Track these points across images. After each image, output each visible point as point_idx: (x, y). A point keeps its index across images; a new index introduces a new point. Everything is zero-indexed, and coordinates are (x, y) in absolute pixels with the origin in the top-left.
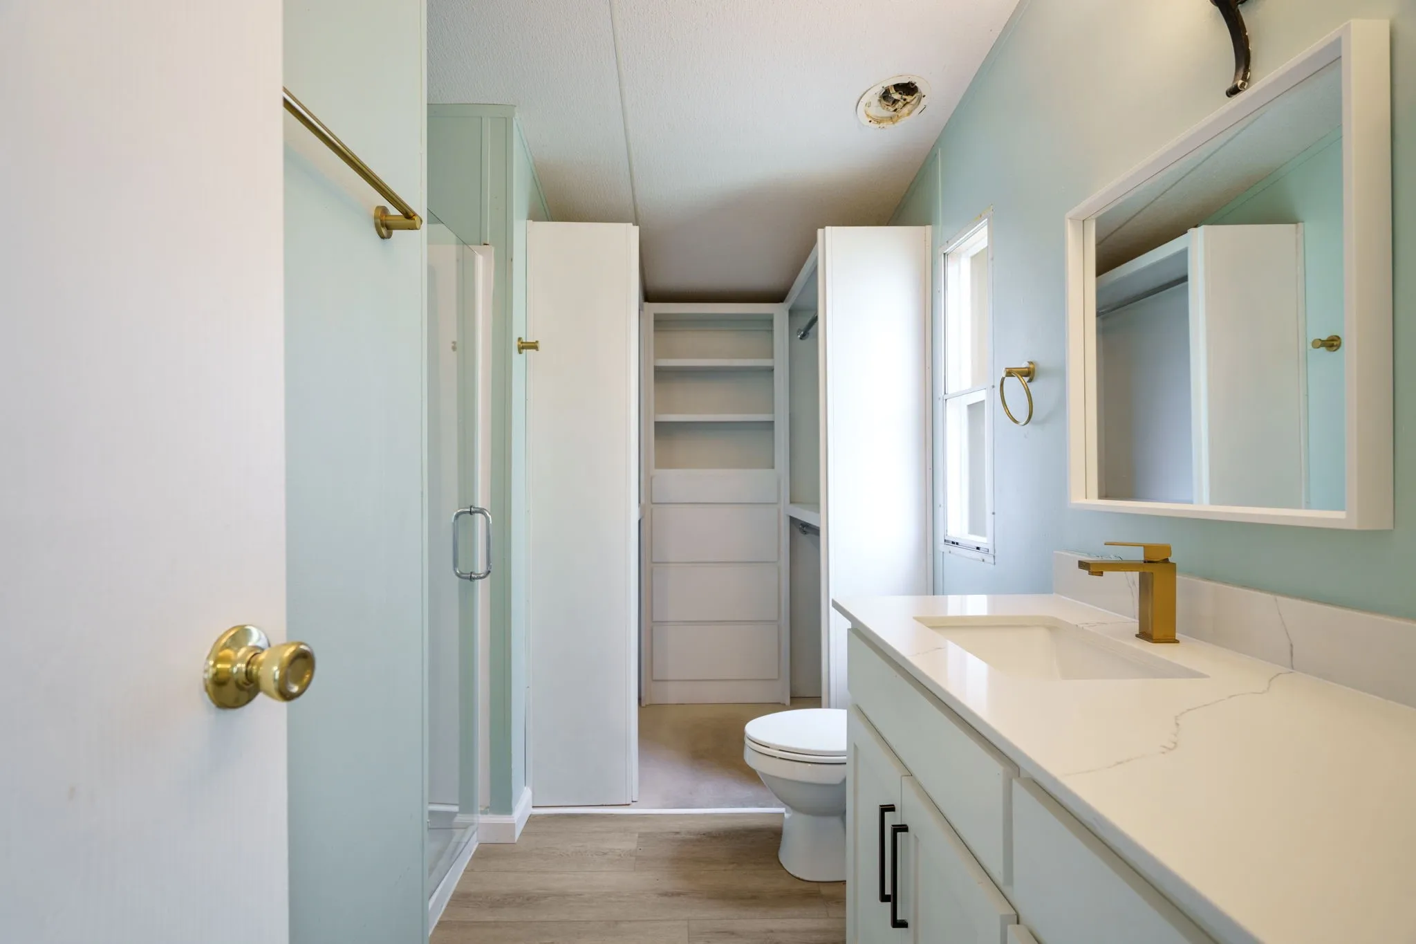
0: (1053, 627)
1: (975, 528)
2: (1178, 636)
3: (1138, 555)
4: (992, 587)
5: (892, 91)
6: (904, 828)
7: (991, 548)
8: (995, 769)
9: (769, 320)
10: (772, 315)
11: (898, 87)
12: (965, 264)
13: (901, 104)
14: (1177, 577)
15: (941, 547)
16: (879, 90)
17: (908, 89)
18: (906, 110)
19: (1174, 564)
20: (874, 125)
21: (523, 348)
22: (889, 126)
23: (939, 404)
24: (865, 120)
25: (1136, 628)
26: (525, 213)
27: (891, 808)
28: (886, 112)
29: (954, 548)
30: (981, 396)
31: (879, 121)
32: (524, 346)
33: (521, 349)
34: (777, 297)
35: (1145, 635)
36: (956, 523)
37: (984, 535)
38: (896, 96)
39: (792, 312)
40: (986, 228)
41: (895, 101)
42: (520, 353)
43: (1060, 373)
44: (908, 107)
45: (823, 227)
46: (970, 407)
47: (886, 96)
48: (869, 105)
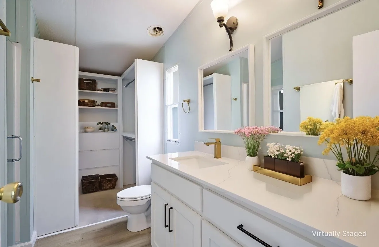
0: (197, 158)
1: (174, 137)
2: (221, 157)
3: (214, 141)
4: (179, 151)
5: (156, 28)
6: (172, 208)
7: (179, 141)
8: (199, 188)
9: (116, 81)
10: (117, 80)
11: (158, 28)
12: (172, 74)
13: (158, 32)
14: (221, 145)
15: (166, 142)
16: (153, 27)
17: (160, 29)
18: (159, 34)
19: (221, 142)
20: (151, 35)
21: (34, 81)
22: (154, 36)
23: (166, 107)
24: (149, 34)
25: (214, 156)
26: (33, 35)
27: (167, 204)
28: (155, 33)
29: (170, 142)
30: (177, 106)
31: (152, 35)
32: (34, 80)
33: (32, 81)
34: (119, 75)
35: (215, 157)
36: (170, 136)
37: (177, 138)
38: (157, 30)
39: (123, 79)
40: (178, 67)
41: (157, 31)
42: (32, 82)
43: (197, 102)
44: (160, 33)
45: (137, 59)
46: (173, 108)
47: (154, 29)
48: (150, 30)
